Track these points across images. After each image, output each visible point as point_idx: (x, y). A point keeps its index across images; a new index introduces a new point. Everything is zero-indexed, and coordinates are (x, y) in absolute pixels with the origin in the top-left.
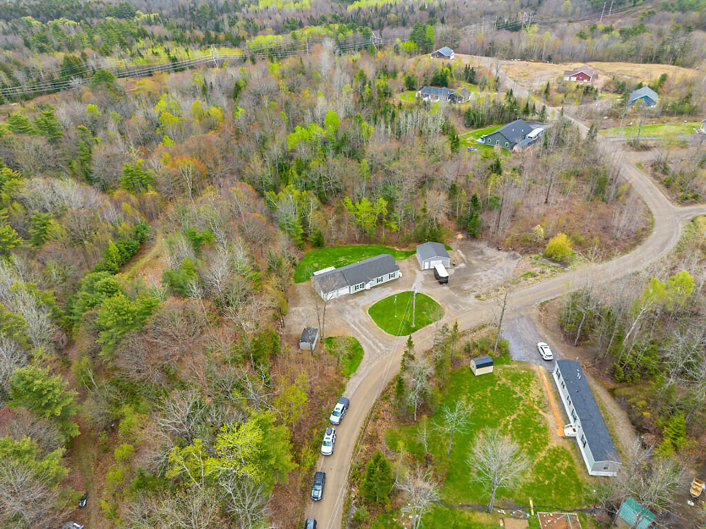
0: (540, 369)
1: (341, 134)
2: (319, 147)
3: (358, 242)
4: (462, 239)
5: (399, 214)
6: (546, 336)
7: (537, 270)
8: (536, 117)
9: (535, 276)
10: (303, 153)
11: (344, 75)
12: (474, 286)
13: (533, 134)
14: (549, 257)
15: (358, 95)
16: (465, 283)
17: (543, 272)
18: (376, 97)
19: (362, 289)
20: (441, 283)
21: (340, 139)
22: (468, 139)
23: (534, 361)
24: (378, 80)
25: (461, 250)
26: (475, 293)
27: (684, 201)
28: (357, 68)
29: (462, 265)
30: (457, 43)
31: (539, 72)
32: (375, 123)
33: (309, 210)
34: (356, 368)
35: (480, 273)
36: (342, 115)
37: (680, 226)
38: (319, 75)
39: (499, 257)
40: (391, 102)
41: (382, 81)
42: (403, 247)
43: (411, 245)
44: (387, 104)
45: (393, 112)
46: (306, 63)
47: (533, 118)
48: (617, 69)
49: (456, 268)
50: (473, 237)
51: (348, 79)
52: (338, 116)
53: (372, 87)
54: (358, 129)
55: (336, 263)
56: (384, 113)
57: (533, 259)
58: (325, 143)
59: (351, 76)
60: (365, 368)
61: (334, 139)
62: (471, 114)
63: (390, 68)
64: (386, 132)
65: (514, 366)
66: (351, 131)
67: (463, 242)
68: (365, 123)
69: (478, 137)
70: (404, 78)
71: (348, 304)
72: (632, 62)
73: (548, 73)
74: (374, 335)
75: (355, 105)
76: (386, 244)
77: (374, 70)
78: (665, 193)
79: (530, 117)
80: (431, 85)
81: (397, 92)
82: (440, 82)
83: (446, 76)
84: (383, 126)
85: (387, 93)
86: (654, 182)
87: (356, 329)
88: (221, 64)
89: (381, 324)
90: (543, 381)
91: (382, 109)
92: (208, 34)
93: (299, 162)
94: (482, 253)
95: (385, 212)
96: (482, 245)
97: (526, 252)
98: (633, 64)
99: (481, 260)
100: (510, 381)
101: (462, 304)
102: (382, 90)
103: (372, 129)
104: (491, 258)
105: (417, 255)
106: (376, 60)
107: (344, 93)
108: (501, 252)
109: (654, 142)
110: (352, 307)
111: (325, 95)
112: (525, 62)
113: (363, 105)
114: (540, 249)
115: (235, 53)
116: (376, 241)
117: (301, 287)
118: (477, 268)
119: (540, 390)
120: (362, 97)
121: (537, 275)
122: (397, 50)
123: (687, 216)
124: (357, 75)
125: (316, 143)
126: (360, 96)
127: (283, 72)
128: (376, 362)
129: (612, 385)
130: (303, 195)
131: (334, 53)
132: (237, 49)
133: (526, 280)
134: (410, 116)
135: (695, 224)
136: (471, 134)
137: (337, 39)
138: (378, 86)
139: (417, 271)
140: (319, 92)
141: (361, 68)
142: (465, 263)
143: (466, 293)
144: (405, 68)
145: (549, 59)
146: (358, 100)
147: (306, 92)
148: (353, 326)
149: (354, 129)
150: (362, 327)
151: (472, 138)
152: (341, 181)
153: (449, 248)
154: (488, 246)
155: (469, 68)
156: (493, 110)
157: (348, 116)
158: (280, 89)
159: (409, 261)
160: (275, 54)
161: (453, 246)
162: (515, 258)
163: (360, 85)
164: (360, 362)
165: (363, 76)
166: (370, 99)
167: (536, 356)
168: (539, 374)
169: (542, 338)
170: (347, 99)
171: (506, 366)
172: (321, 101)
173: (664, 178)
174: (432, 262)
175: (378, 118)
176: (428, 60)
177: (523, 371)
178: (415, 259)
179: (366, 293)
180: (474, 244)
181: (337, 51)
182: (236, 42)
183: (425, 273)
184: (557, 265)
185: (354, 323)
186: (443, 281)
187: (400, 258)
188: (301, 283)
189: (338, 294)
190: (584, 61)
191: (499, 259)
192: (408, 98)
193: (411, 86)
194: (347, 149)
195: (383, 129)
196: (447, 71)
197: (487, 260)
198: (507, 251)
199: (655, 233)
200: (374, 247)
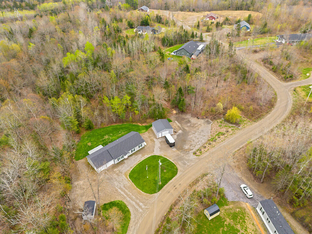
0: (247, 206)
1: (96, 56)
2: (83, 65)
3: (116, 123)
4: (176, 114)
5: (138, 103)
6: (243, 178)
7: (223, 130)
8: (198, 39)
9: (223, 134)
10: (73, 69)
11: (94, 21)
12: (191, 146)
13: (200, 48)
14: (228, 121)
15: (103, 32)
16: (185, 144)
17: (228, 132)
18: (113, 33)
19: (122, 159)
20: (171, 146)
21: (95, 58)
22: (167, 53)
23: (242, 199)
24: (113, 24)
25: (177, 121)
26: (192, 151)
27: (286, 79)
28: (101, 18)
29: (180, 132)
30: (149, 4)
31: (191, 17)
32: (115, 47)
33: (81, 107)
34: (127, 229)
35: (191, 136)
36: (95, 44)
37: (290, 94)
38: (79, 22)
39: (199, 123)
40: (121, 35)
41: (115, 24)
42: (143, 123)
43: (148, 121)
44: (120, 36)
45: (124, 41)
46: (71, 16)
47: (196, 40)
48: (225, 14)
49: (177, 134)
50: (182, 112)
51: (96, 24)
52: (93, 45)
53: (110, 28)
54: (105, 51)
55: (103, 140)
56: (119, 41)
57: (219, 123)
58: (87, 61)
59: (98, 22)
60: (133, 227)
61: (92, 58)
62: (166, 39)
63: (118, 17)
64: (122, 52)
65: (231, 206)
66: (101, 53)
67: (177, 116)
68: (109, 48)
69: (172, 52)
70: (127, 22)
71: (115, 172)
72: (230, 10)
73: (195, 17)
74: (135, 196)
75: (102, 38)
76: (132, 122)
77: (110, 18)
78: (275, 76)
79: (195, 39)
80: (141, 25)
81: (124, 30)
82: (145, 23)
83: (147, 20)
84: (119, 48)
85: (118, 31)
86: (267, 70)
87: (122, 193)
88: (22, 19)
89: (138, 185)
90: (252, 216)
91: (118, 39)
92: (15, 3)
93: (72, 75)
94: (189, 122)
95: (129, 103)
96: (188, 116)
97: (214, 119)
98: (231, 11)
99: (190, 126)
100: (232, 220)
101: (187, 160)
102: (116, 29)
103: (114, 51)
104: (195, 124)
105: (153, 128)
106: (110, 13)
107: (95, 31)
108: (200, 120)
109: (259, 48)
110: (117, 174)
111: (84, 33)
112: (183, 12)
113: (107, 38)
114: (222, 116)
115: (32, 13)
116: (126, 121)
117: (81, 163)
118: (189, 132)
119: (253, 224)
120: (105, 33)
121: (225, 134)
122: (120, 8)
123: (291, 88)
124: (101, 21)
125: (81, 62)
126: (104, 33)
127: (58, 22)
128: (140, 221)
129: (292, 210)
130: (75, 98)
131: (87, 10)
132: (33, 11)
133: (219, 138)
134: (134, 42)
135: (296, 92)
136: (168, 50)
137: (88, 4)
138: (113, 26)
139: (155, 140)
140: (80, 31)
141: (102, 17)
142: (181, 129)
143: (187, 151)
144: (126, 17)
145: (194, 10)
146: (103, 35)
147: (72, 32)
148: (119, 190)
149: (103, 52)
150: (126, 191)
151: (168, 52)
152: (100, 84)
153: (170, 121)
154: (191, 117)
155: (158, 16)
156: (176, 37)
157: (99, 44)
158: (56, 31)
159: (149, 133)
160: (54, 12)
161: (172, 118)
162: (208, 123)
163: (103, 26)
164: (129, 223)
165: (104, 22)
166: (110, 34)
167: (241, 195)
168: (248, 210)
169: (240, 179)
170: (97, 35)
171: (226, 207)
172: (81, 37)
173: (271, 67)
174: (163, 133)
175: (116, 44)
176: (136, 13)
177: (238, 210)
178: (152, 130)
179: (125, 161)
180: (184, 116)
181: (89, 10)
182: (32, 7)
183: (160, 140)
184: (234, 125)
185: (120, 188)
186: (172, 145)
187: (143, 131)
188: (80, 160)
189: (106, 167)
190: (210, 11)
191: (200, 125)
192: (130, 33)
193: (131, 26)
194: (100, 64)
195: (120, 50)
196: (148, 18)
197: (193, 126)
198: (203, 119)
199: (279, 100)
200: (126, 124)
